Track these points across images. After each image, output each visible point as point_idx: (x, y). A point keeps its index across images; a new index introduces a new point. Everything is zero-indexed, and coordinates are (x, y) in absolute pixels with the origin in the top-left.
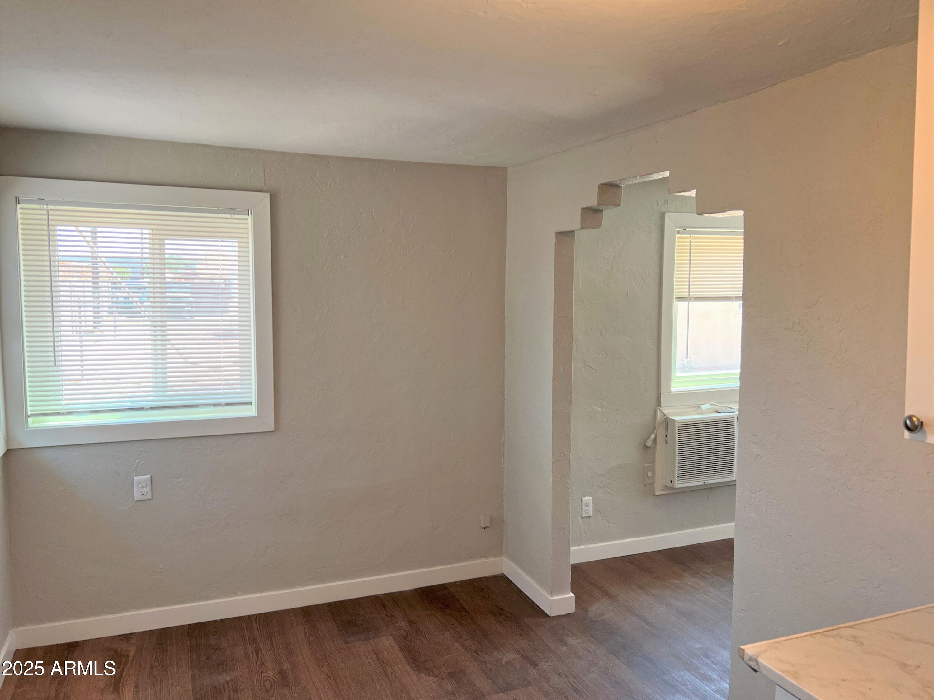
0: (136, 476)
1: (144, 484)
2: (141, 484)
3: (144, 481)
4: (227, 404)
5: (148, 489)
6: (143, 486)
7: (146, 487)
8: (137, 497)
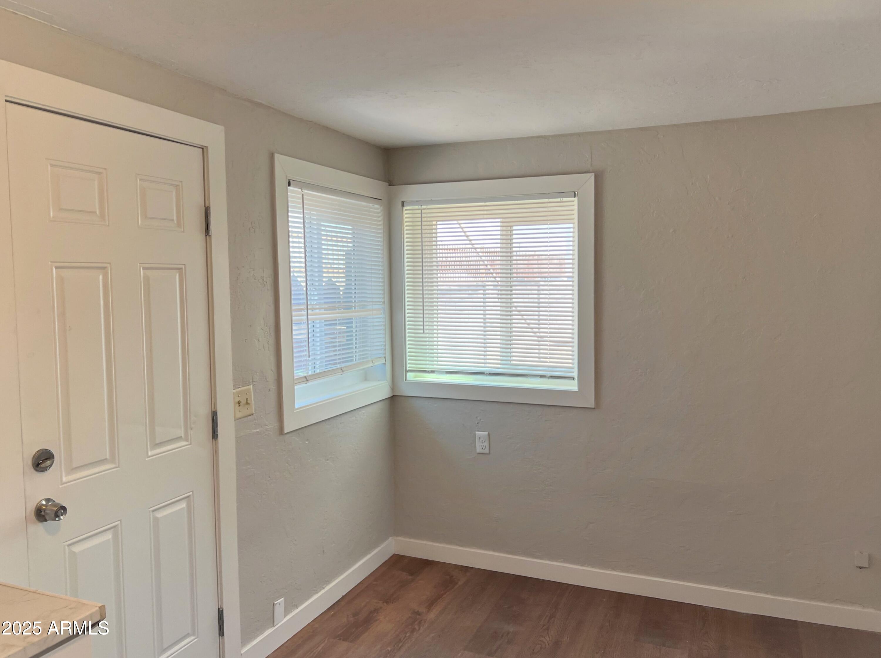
0: (478, 431)
1: (483, 439)
2: (481, 439)
3: (483, 437)
4: (552, 377)
5: (486, 444)
6: (482, 441)
7: (484, 442)
8: (479, 450)
